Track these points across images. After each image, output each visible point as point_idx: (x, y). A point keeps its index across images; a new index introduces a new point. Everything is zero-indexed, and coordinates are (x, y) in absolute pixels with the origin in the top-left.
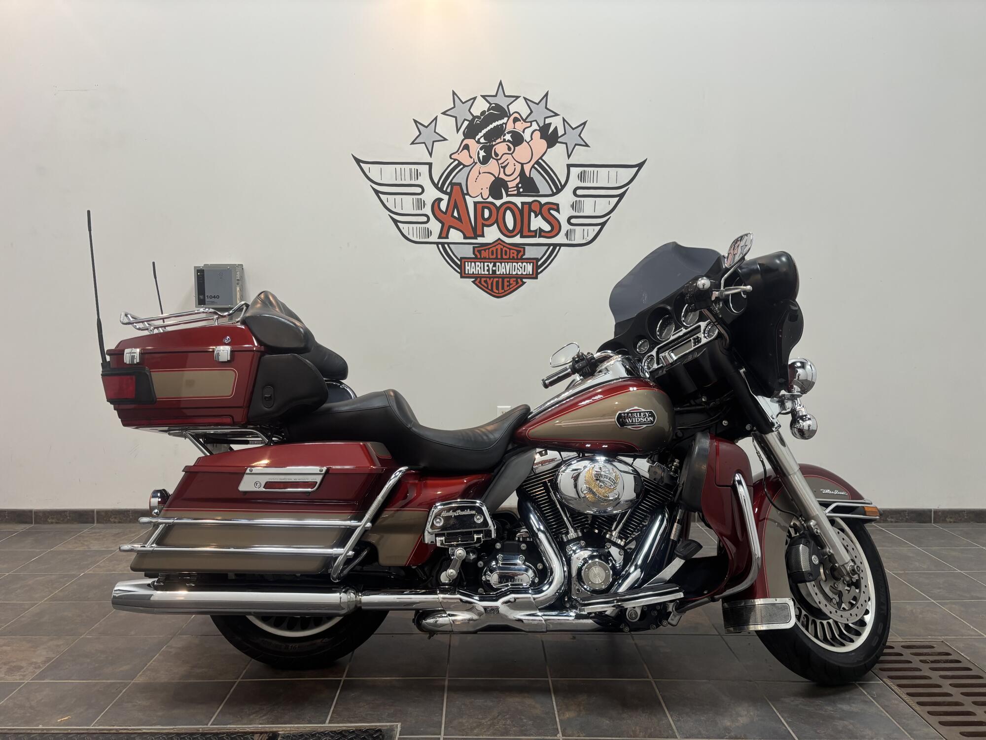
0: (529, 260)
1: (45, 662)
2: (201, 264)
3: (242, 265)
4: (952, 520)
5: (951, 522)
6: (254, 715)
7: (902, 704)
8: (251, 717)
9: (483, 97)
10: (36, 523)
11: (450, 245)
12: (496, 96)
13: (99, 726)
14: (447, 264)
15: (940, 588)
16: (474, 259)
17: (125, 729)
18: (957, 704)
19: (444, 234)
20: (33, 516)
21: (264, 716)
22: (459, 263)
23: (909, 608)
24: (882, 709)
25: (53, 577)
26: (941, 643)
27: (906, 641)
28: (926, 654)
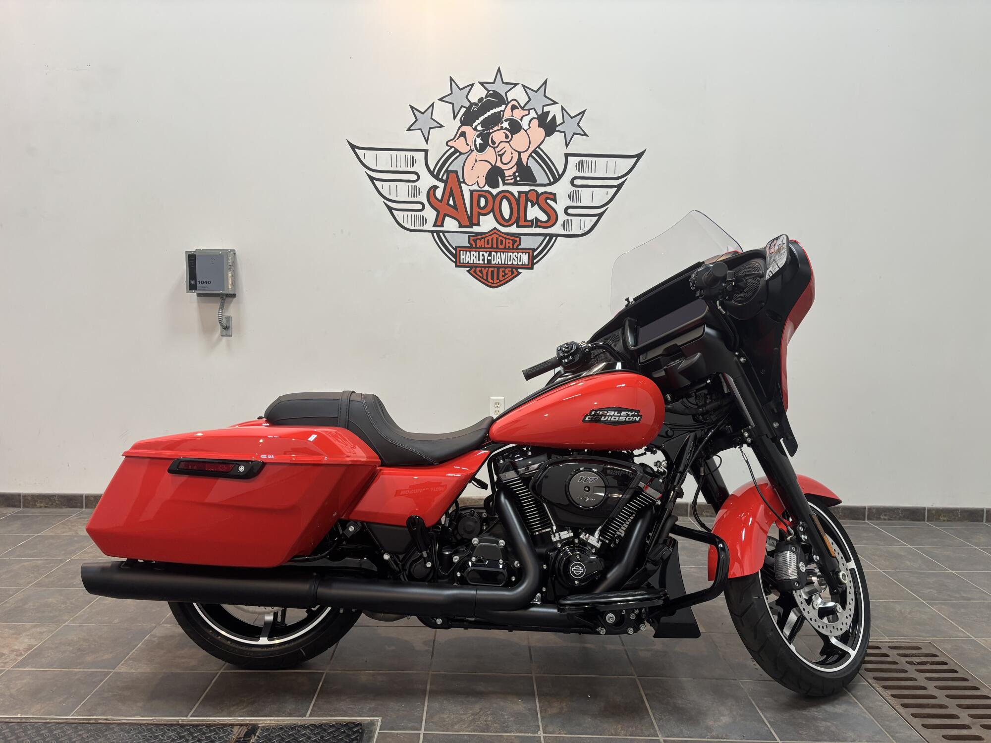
0: (525, 250)
1: (26, 650)
2: (192, 249)
3: (234, 251)
4: (945, 519)
5: (944, 521)
6: (235, 707)
7: (886, 706)
8: (232, 709)
9: (481, 83)
10: (25, 506)
11: (445, 234)
12: (493, 83)
13: (79, 715)
14: (443, 254)
15: (930, 588)
16: (470, 248)
17: (104, 719)
18: (941, 706)
19: (439, 222)
20: (22, 500)
21: (244, 708)
22: (454, 252)
23: (898, 608)
24: (865, 711)
25: (40, 562)
26: (929, 644)
27: (894, 642)
28: (912, 655)
